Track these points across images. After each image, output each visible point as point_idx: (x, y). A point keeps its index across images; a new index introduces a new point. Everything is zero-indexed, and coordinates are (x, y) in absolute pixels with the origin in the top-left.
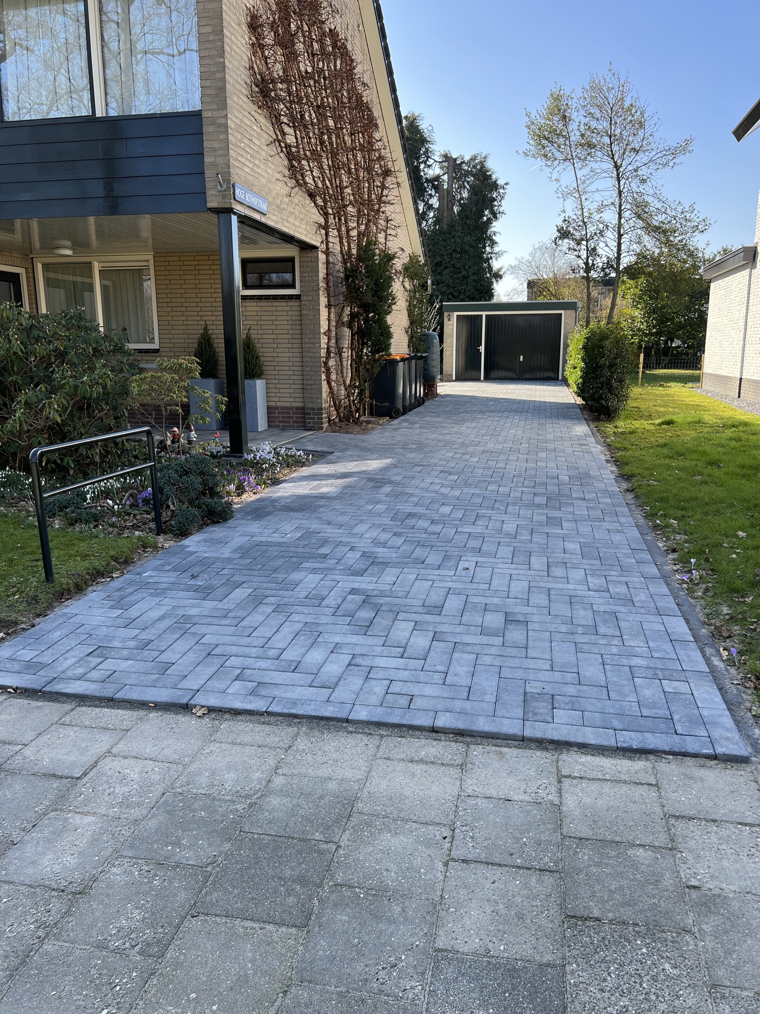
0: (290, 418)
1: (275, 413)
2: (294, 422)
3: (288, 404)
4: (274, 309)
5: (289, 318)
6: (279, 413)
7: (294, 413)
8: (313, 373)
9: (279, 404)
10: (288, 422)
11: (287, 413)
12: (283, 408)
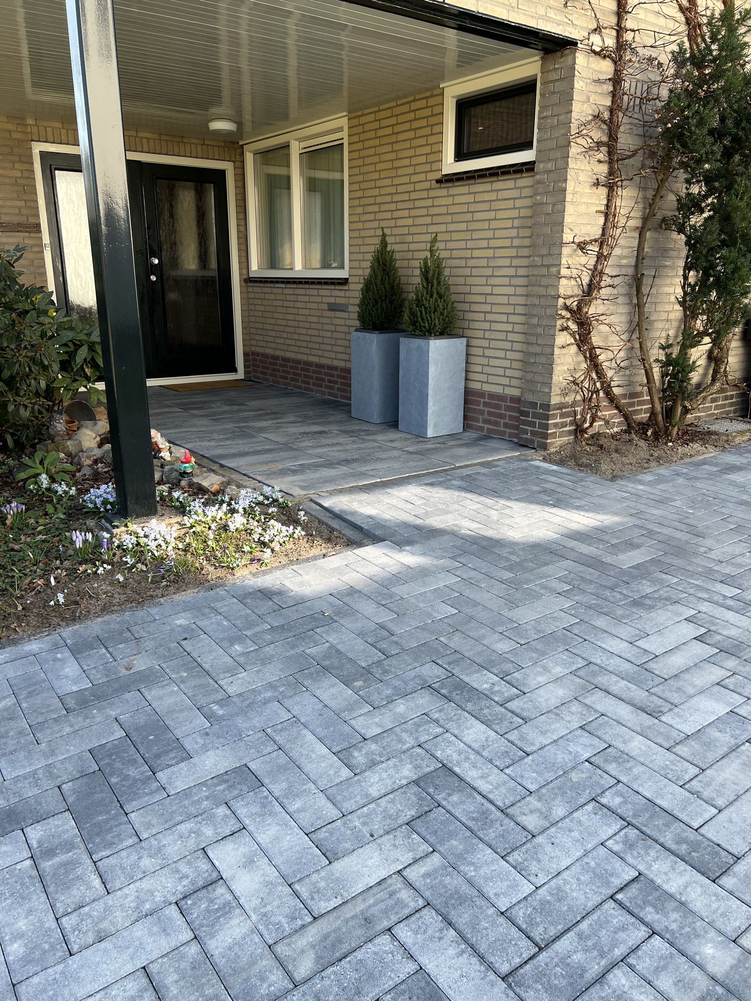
0: (501, 416)
1: (478, 403)
2: (506, 425)
3: (499, 390)
4: (493, 196)
5: (515, 214)
6: (485, 404)
7: (508, 408)
8: (540, 330)
9: (487, 388)
10: (496, 424)
11: (498, 407)
12: (492, 396)
